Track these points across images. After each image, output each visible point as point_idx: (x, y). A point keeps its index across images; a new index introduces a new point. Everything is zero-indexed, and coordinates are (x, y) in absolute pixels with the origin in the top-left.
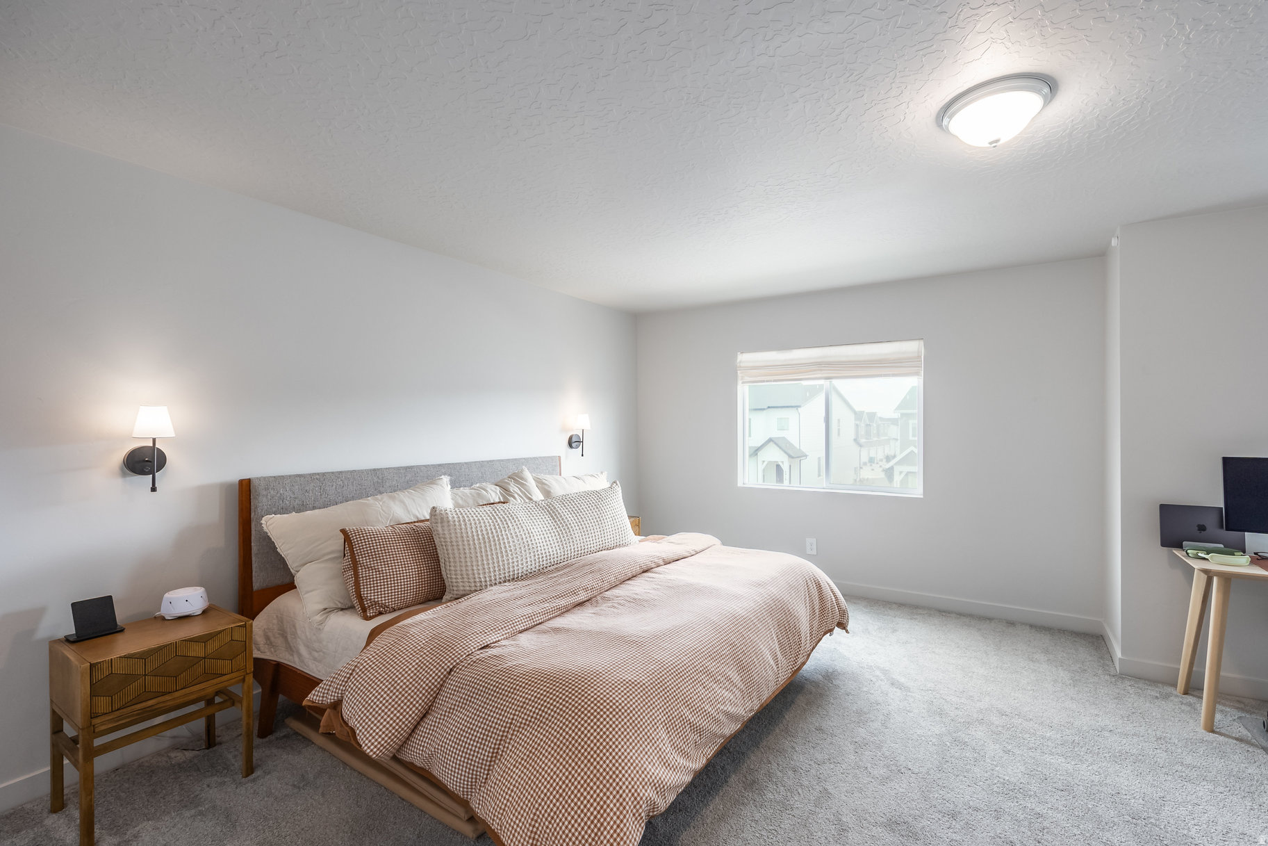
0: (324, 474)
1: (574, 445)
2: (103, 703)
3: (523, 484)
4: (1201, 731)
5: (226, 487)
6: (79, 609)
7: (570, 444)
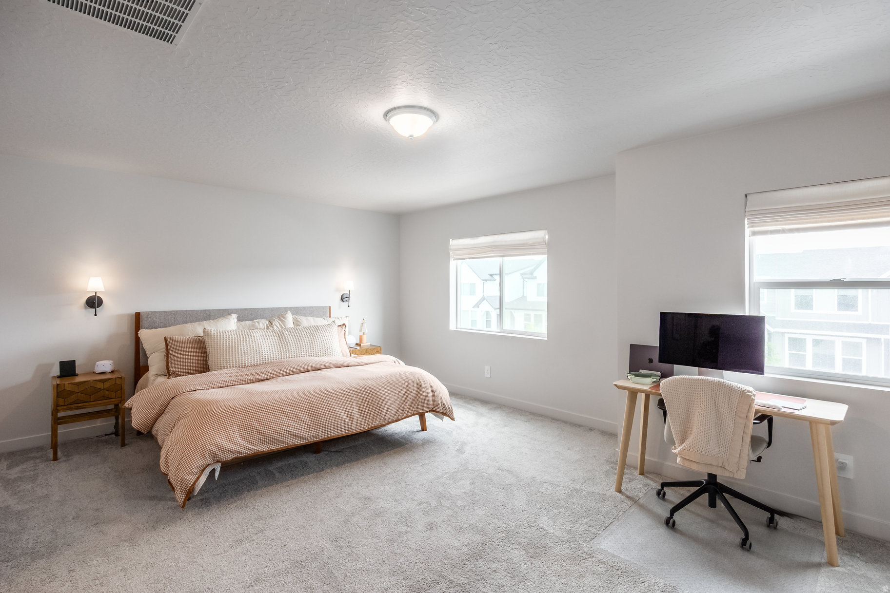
0: (177, 311)
1: (344, 300)
2: (61, 401)
3: (284, 321)
4: (612, 490)
5: (130, 315)
6: (62, 364)
7: (342, 299)
